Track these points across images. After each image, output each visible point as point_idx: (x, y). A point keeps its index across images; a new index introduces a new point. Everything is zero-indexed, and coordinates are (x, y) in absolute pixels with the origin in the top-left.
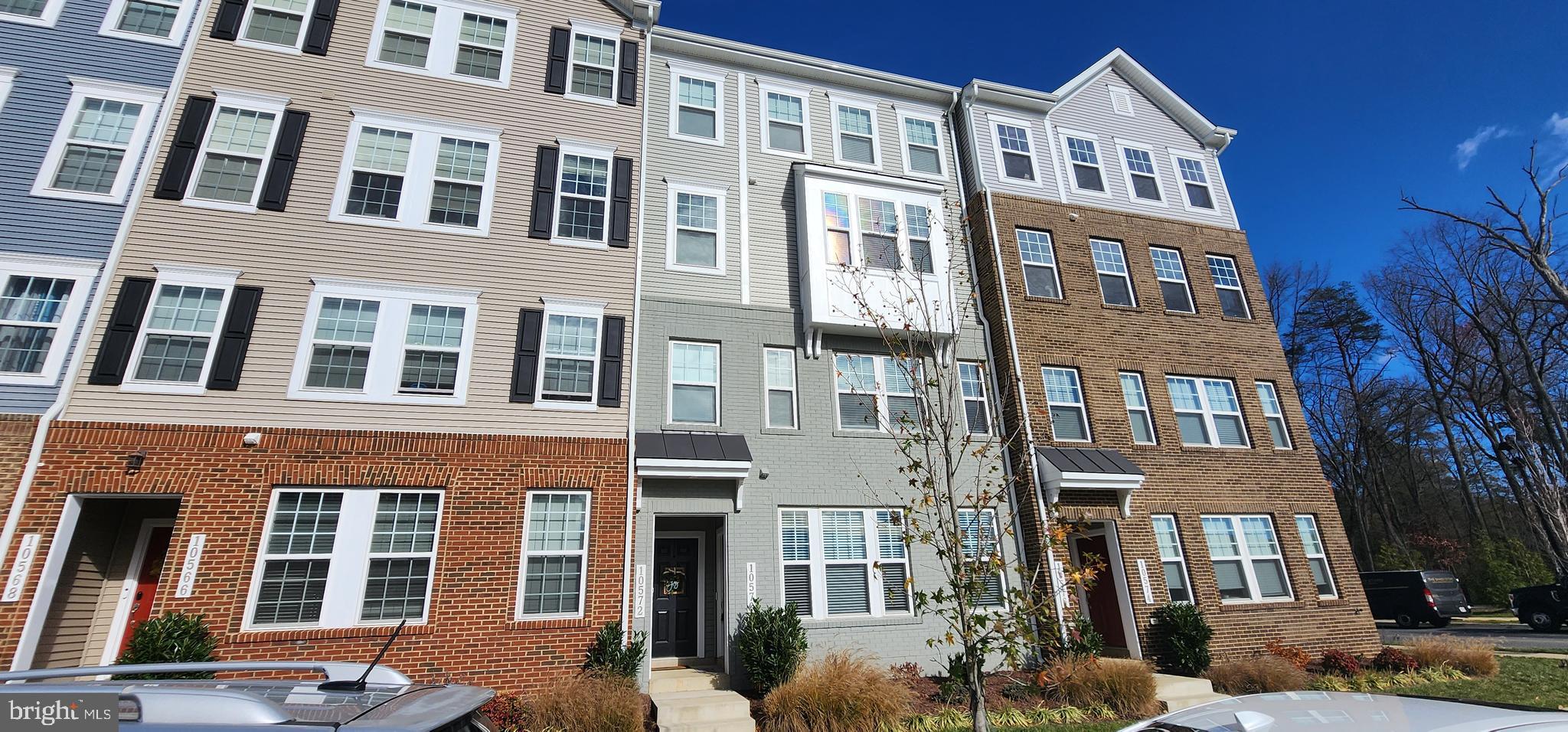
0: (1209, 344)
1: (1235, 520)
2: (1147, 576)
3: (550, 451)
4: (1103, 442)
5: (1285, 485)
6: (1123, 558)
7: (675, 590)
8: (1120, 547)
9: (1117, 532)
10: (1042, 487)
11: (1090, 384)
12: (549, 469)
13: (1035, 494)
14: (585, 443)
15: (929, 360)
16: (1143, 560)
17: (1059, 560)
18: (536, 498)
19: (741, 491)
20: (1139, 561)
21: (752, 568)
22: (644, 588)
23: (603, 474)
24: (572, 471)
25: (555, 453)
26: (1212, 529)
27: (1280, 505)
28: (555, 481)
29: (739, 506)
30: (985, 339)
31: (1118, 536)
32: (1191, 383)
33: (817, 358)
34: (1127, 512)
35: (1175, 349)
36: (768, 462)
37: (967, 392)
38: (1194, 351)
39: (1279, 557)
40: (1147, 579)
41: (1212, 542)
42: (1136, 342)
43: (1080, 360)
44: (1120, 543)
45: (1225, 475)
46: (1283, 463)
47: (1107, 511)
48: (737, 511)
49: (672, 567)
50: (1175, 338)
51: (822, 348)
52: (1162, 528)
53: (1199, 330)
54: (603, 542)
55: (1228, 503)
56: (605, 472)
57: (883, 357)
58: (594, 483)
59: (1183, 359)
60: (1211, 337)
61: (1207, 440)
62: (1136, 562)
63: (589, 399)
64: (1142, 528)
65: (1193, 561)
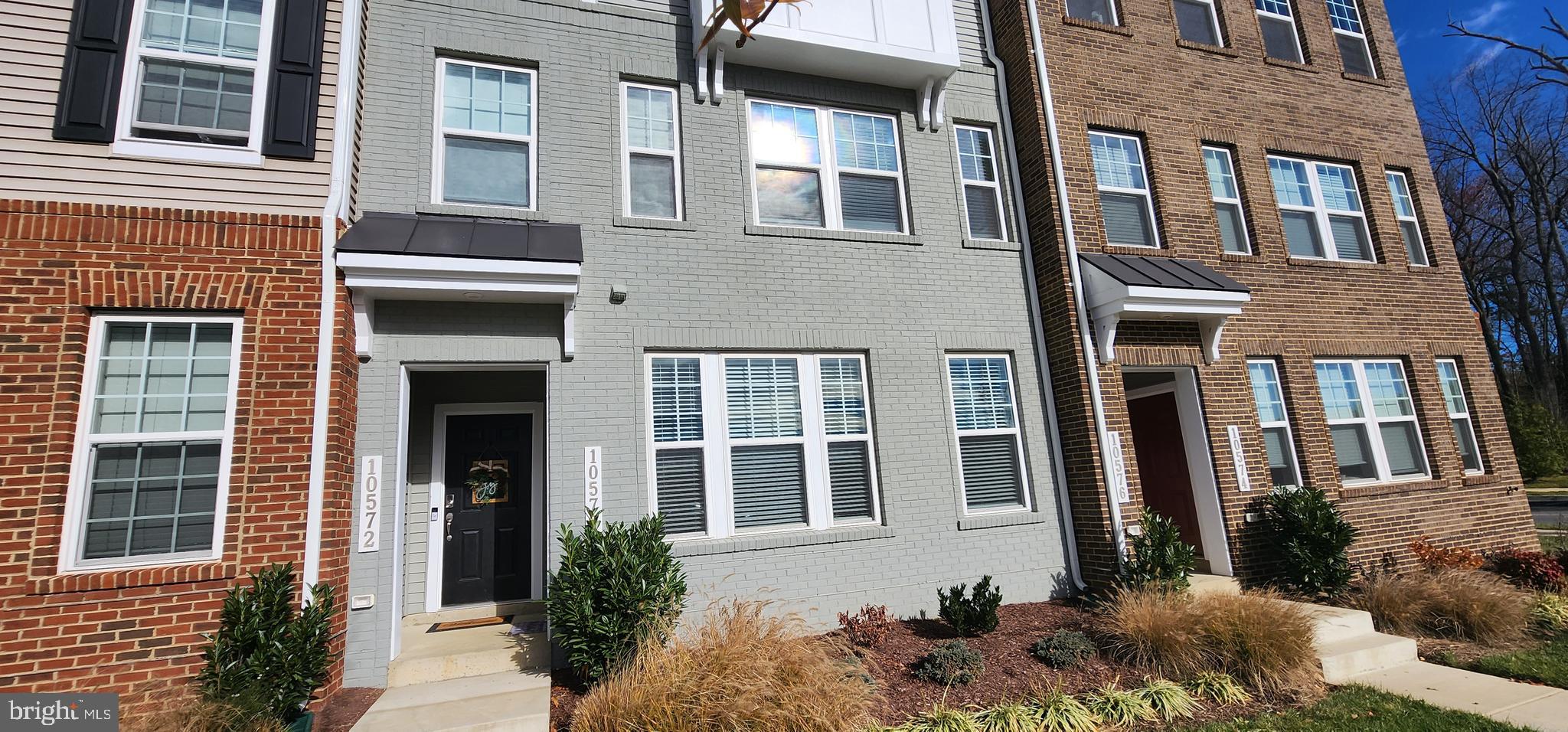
0: (1324, 111)
1: (1358, 365)
2: (1241, 450)
3: (144, 235)
4: (1179, 249)
5: (1423, 317)
6: (1206, 424)
7: (492, 497)
8: (1203, 407)
9: (1199, 385)
10: (1089, 315)
11: (1160, 160)
12: (139, 273)
13: (1078, 327)
14: (228, 222)
15: (907, 117)
16: (1235, 427)
17: (1114, 429)
18: (115, 332)
19: (570, 320)
20: (1230, 428)
21: (594, 456)
22: (378, 499)
23: (267, 283)
24: (196, 279)
25: (154, 240)
26: (1328, 380)
27: (1415, 345)
28: (153, 296)
29: (570, 348)
30: (997, 90)
31: (1200, 390)
32: (1299, 169)
33: (718, 104)
34: (1216, 355)
35: (1281, 115)
36: (627, 275)
37: (968, 173)
38: (1304, 120)
39: (1413, 418)
40: (1242, 454)
41: (1327, 399)
42: (1225, 100)
43: (1144, 124)
44: (1202, 401)
45: (1346, 302)
46: (1421, 285)
47: (1186, 353)
48: (567, 359)
49: (484, 459)
50: (1280, 99)
51: (725, 87)
52: (1261, 381)
53: (1312, 90)
54: (266, 413)
55: (1350, 341)
56: (272, 279)
57: (832, 110)
58: (245, 302)
59: (1290, 130)
60: (1327, 101)
61: (1319, 250)
62: (1226, 430)
63: (243, 142)
64: (1235, 378)
65: (1303, 425)
